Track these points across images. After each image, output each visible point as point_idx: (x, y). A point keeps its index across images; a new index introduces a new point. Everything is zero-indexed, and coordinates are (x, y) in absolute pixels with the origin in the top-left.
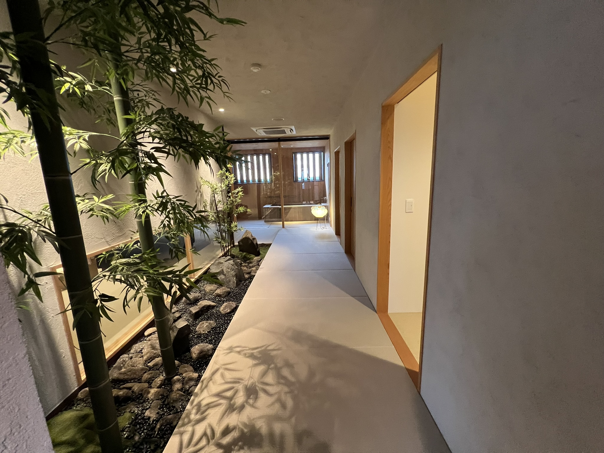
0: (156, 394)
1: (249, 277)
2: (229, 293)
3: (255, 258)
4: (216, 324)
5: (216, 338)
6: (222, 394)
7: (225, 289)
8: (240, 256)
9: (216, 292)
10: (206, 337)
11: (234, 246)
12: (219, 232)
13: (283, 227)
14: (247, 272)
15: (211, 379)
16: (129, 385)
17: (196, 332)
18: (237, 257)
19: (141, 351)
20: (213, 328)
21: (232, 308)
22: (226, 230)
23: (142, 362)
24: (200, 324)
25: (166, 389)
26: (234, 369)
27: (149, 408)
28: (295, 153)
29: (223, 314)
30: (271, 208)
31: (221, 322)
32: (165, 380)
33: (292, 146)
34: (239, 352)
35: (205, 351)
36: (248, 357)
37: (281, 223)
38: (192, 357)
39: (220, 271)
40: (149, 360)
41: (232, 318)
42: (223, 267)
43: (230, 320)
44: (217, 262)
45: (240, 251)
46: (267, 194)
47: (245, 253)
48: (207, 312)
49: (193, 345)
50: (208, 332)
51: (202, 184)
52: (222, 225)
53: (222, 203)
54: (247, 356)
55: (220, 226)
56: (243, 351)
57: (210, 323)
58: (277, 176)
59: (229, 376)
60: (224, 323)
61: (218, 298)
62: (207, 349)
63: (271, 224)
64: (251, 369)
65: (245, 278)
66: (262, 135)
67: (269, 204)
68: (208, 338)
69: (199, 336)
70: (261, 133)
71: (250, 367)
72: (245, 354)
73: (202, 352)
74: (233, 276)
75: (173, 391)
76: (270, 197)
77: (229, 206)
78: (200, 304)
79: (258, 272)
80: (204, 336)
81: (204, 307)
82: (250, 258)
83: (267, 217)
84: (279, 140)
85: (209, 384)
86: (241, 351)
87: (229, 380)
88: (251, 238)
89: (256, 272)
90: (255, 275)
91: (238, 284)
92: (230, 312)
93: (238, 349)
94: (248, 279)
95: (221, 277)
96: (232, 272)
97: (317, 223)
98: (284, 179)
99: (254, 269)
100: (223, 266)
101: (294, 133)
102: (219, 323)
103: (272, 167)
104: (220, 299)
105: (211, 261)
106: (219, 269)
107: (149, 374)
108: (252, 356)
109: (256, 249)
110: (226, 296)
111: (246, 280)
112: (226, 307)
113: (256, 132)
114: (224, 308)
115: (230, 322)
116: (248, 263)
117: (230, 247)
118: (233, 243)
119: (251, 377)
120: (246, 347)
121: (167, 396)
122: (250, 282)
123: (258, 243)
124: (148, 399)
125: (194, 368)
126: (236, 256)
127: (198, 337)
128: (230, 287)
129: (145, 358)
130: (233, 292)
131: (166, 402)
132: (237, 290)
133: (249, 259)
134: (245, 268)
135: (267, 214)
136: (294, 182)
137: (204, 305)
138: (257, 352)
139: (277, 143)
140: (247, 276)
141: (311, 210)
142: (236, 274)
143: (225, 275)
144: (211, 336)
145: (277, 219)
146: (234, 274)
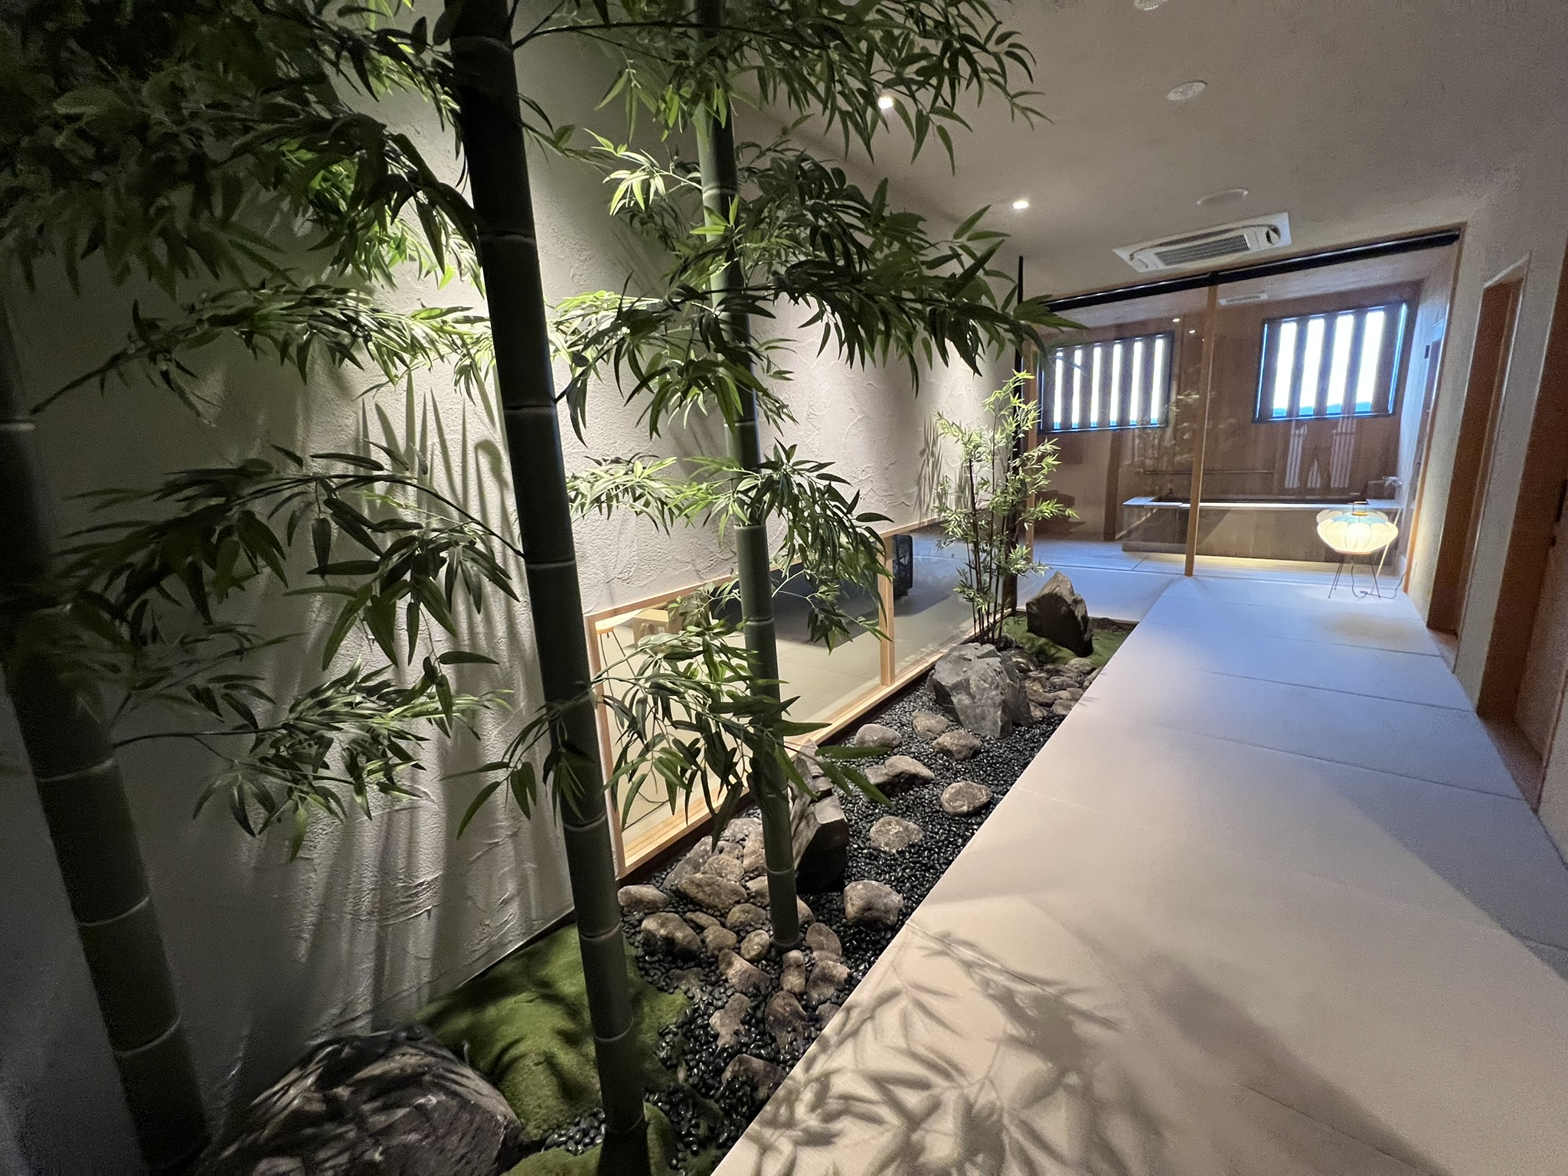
0: (746, 976)
1: (1044, 718)
2: (976, 752)
3: (1073, 662)
4: (925, 837)
5: (917, 879)
6: (891, 1087)
7: (964, 737)
8: (1026, 647)
9: (940, 740)
10: (890, 866)
11: (1014, 613)
12: (974, 571)
13: (1189, 571)
14: (1041, 700)
15: (871, 1015)
16: (702, 918)
17: (869, 840)
18: (1017, 647)
19: (744, 840)
20: (913, 846)
21: (977, 803)
22: (994, 567)
23: (738, 871)
24: (881, 820)
25: (767, 972)
26: (943, 1019)
27: (722, 1007)
28: (1275, 322)
29: (947, 813)
30: (1151, 509)
31: (937, 833)
32: (771, 945)
33: (1264, 297)
34: (968, 966)
35: (878, 910)
36: (993, 997)
37: (1183, 557)
38: (844, 909)
39: (961, 682)
40: (752, 872)
41: (973, 834)
42: (969, 673)
43: (966, 840)
44: (956, 653)
45: (1030, 630)
46: (1143, 464)
47: (1043, 640)
48: (906, 791)
49: (854, 875)
50: (897, 852)
51: (940, 431)
52: (985, 551)
53: (990, 489)
54: (991, 992)
55: (976, 551)
56: (982, 967)
57: (906, 829)
58: (1187, 405)
59: (925, 1034)
60: (946, 839)
61: (942, 759)
62: (885, 905)
63: (1145, 558)
64: (997, 1051)
65: (1032, 717)
66: (1152, 268)
67: (1146, 494)
68: (895, 871)
69: (874, 856)
70: (1149, 264)
71: (994, 1040)
72: (986, 984)
73: (869, 909)
74: (994, 705)
75: (782, 989)
76: (1154, 472)
77: (1009, 498)
78: (891, 766)
79: (1077, 708)
80: (886, 860)
81: (899, 775)
82: (1058, 658)
83: (1133, 536)
84: (1213, 279)
85: (863, 1027)
86: (977, 964)
87: (922, 1051)
88: (1069, 599)
89: (1069, 708)
90: (1064, 717)
91: (1005, 732)
92: (968, 815)
93: (968, 954)
94: (1041, 723)
95: (959, 700)
96: (994, 693)
97: (1339, 571)
98: (1215, 417)
99: (1064, 694)
100: (971, 669)
101: (1285, 243)
102: (932, 837)
103: (1173, 378)
104: (948, 763)
105: (942, 645)
106: (958, 675)
107: (744, 911)
108: (1007, 1001)
109: (1081, 634)
110: (964, 760)
111: (1033, 724)
112: (958, 792)
113: (1130, 263)
114: (955, 795)
115: (964, 845)
116: (1048, 671)
117: (998, 616)
118: (1014, 605)
119: (990, 1081)
120: (994, 960)
121: (766, 997)
122: (1047, 735)
123: (1090, 615)
124: (726, 981)
125: (843, 945)
126: (1014, 645)
127: (870, 856)
128: (983, 735)
129: (746, 862)
130: (988, 752)
131: (759, 1014)
132: (1001, 750)
133: (1054, 660)
134: (1037, 687)
135: (1134, 525)
136: (1254, 421)
137: (898, 771)
138: (1025, 994)
139: (1206, 289)
140: (1037, 713)
141: (1316, 524)
142: (1004, 702)
143: (973, 697)
144: (904, 870)
145: (1167, 545)
146: (999, 699)
